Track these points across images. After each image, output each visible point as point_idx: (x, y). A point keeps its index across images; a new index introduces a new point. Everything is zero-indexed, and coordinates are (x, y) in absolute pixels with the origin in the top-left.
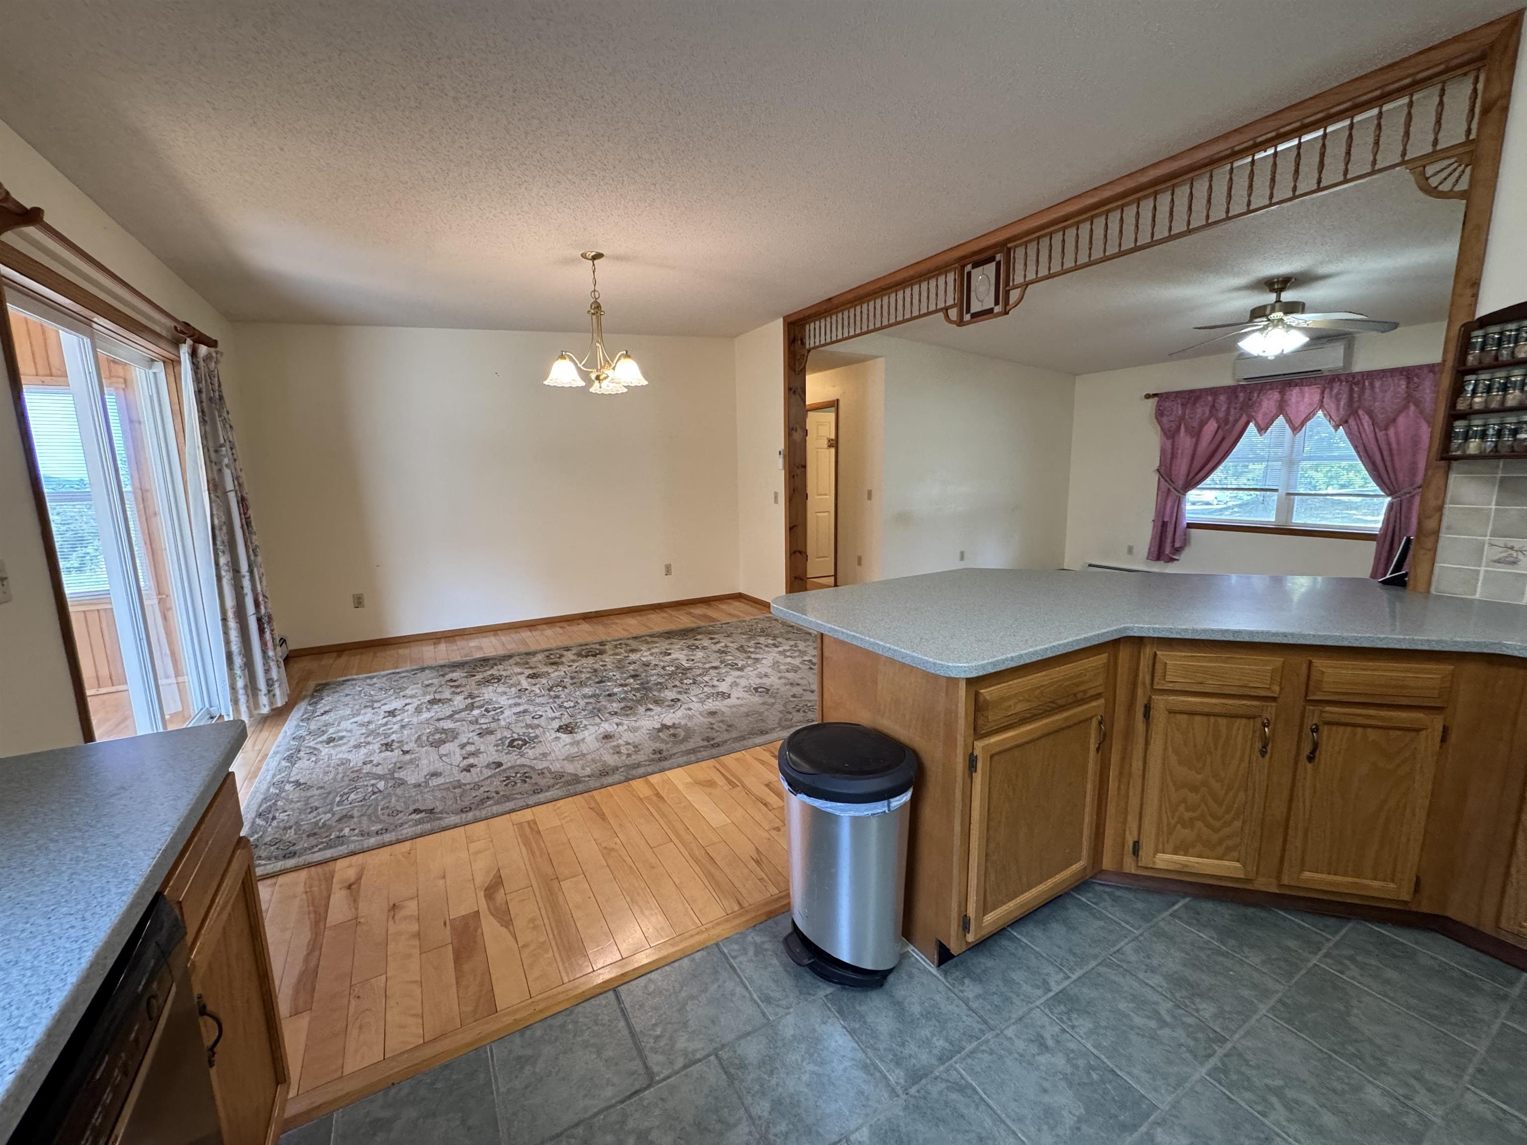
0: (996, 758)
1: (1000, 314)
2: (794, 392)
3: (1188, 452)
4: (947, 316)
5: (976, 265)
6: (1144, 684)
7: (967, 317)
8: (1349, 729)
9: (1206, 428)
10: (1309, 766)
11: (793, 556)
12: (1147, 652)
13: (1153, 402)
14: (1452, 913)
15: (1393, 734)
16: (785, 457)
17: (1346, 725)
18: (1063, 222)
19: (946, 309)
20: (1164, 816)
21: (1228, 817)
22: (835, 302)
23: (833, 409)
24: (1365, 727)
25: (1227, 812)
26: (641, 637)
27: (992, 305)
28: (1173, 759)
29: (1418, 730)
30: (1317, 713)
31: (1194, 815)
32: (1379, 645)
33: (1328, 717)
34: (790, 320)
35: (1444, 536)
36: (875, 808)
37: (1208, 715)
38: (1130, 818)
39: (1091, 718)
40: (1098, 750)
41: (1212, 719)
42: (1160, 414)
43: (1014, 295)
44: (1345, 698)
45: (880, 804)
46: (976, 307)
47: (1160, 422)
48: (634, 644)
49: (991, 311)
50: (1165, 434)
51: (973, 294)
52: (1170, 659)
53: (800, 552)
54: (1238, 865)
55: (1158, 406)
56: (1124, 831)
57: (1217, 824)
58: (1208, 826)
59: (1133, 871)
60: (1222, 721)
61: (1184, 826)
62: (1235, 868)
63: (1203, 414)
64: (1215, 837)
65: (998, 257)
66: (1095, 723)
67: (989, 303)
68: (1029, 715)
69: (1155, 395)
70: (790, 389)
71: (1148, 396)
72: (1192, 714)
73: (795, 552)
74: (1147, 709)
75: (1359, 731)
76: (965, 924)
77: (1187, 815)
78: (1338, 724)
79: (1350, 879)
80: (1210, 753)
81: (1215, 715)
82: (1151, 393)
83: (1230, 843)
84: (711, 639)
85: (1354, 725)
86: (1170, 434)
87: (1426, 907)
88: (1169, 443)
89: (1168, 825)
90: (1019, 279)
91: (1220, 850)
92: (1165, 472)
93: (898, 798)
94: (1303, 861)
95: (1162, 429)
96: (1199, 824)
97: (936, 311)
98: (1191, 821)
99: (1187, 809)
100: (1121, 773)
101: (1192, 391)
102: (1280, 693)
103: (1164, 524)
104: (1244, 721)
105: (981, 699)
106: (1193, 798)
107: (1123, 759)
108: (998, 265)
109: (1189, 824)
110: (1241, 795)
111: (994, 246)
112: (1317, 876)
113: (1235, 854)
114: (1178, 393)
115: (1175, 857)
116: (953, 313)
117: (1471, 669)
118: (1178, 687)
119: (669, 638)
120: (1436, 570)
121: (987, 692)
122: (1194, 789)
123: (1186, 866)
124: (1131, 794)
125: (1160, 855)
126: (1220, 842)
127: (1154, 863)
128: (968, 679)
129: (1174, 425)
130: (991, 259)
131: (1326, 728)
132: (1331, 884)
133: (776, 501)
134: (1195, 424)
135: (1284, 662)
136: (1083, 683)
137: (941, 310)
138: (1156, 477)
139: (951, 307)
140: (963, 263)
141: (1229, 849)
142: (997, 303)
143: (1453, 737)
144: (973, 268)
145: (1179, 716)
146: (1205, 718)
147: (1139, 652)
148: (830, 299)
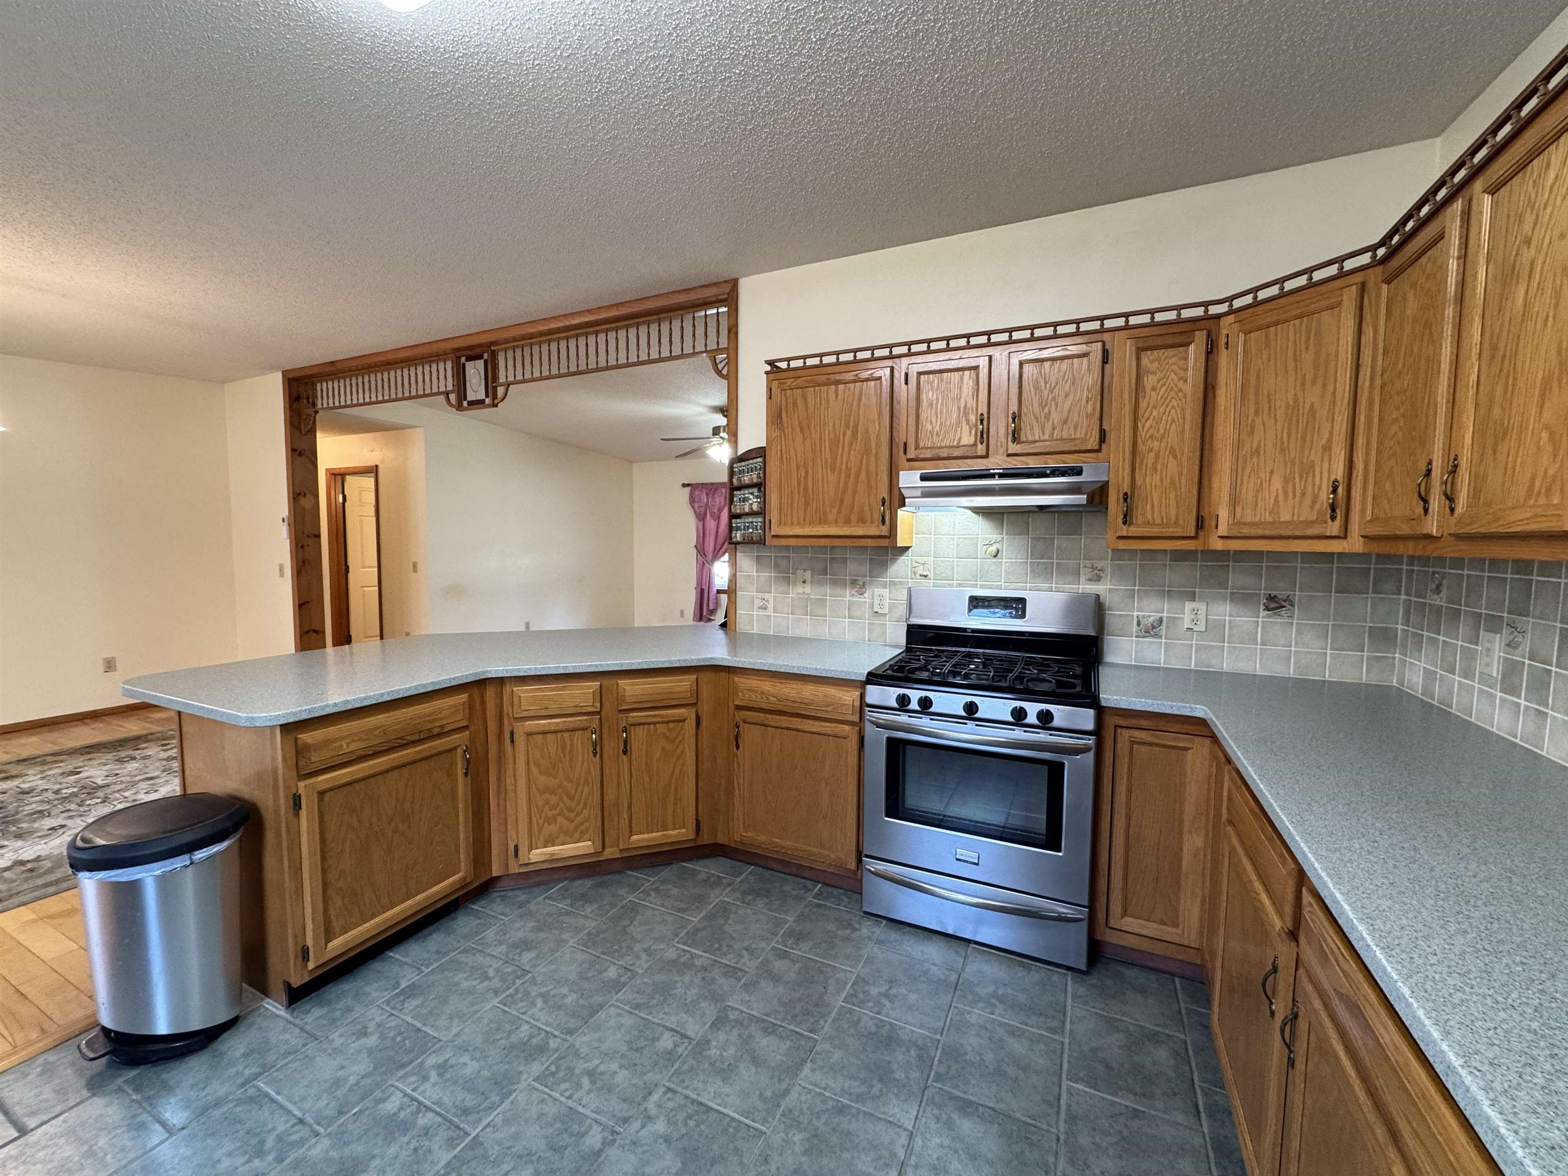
0: (327, 795)
1: (489, 406)
2: (300, 454)
3: (713, 532)
4: (448, 400)
5: (469, 359)
6: (508, 715)
7: (465, 404)
8: (646, 726)
9: (722, 514)
10: (625, 757)
11: (305, 637)
12: (507, 688)
13: (688, 489)
14: (722, 839)
15: (672, 725)
16: (289, 525)
17: (644, 724)
18: (550, 336)
19: (447, 394)
20: (534, 819)
21: (579, 808)
22: (339, 366)
23: (373, 475)
24: (655, 723)
25: (578, 804)
26: (34, 758)
27: (484, 397)
28: (535, 771)
29: (684, 721)
30: (624, 718)
31: (555, 812)
32: (652, 666)
33: (631, 720)
34: (291, 376)
35: (739, 593)
36: (172, 864)
37: (555, 732)
38: (509, 827)
39: (456, 748)
40: (466, 774)
41: (559, 734)
42: (692, 501)
43: (501, 391)
44: (640, 706)
45: (179, 859)
46: (471, 396)
47: (693, 507)
48: (14, 770)
49: (482, 402)
50: (697, 517)
51: (468, 384)
52: (522, 691)
53: (316, 632)
54: (589, 843)
55: (691, 494)
56: (507, 838)
57: (573, 815)
58: (566, 818)
59: (517, 871)
60: (566, 735)
61: (549, 824)
62: (588, 846)
63: (720, 503)
64: (572, 826)
65: (486, 356)
66: (459, 752)
67: (481, 395)
68: (371, 752)
69: (688, 485)
70: (293, 450)
71: (684, 485)
72: (544, 733)
73: (308, 632)
74: (512, 734)
75: (652, 727)
76: (305, 954)
77: (550, 814)
78: (639, 724)
79: (660, 833)
80: (561, 761)
81: (561, 731)
82: (686, 483)
83: (583, 828)
84: (163, 745)
85: (649, 724)
86: (701, 517)
87: (706, 839)
88: (701, 523)
89: (538, 824)
90: (502, 379)
91: (577, 835)
92: (701, 549)
93: (205, 850)
94: (630, 827)
95: (695, 512)
96: (560, 819)
97: (439, 393)
98: (554, 817)
99: (551, 810)
100: (498, 791)
101: (712, 484)
102: (601, 708)
103: (702, 590)
104: (581, 732)
105: (300, 742)
106: (554, 799)
107: (499, 780)
108: (486, 362)
109: (550, 820)
110: (586, 789)
111: (481, 345)
112: (641, 836)
113: (587, 836)
114: (703, 484)
115: (545, 850)
116: (453, 397)
117: (707, 676)
118: (532, 714)
119: (89, 753)
120: (738, 615)
121: (307, 737)
122: (553, 792)
123: (554, 854)
124: (508, 807)
125: (534, 851)
126: (576, 830)
127: (529, 859)
128: (281, 726)
129: (702, 510)
130: (480, 357)
131: (632, 728)
132: (648, 840)
133: (282, 574)
134: (716, 510)
135: (601, 686)
136: (440, 719)
137: (442, 393)
138: (695, 551)
139: (451, 392)
140: (458, 354)
141: (582, 833)
142: (487, 396)
143: (704, 722)
144: (467, 360)
145: (535, 737)
146: (554, 735)
147: (502, 692)
148: (332, 362)
